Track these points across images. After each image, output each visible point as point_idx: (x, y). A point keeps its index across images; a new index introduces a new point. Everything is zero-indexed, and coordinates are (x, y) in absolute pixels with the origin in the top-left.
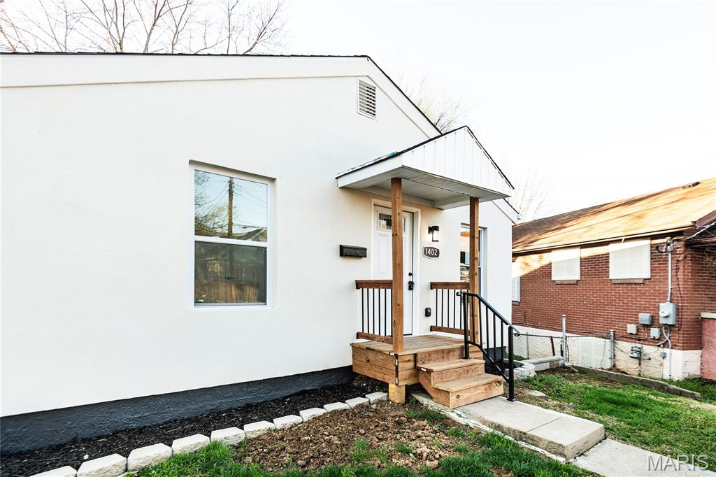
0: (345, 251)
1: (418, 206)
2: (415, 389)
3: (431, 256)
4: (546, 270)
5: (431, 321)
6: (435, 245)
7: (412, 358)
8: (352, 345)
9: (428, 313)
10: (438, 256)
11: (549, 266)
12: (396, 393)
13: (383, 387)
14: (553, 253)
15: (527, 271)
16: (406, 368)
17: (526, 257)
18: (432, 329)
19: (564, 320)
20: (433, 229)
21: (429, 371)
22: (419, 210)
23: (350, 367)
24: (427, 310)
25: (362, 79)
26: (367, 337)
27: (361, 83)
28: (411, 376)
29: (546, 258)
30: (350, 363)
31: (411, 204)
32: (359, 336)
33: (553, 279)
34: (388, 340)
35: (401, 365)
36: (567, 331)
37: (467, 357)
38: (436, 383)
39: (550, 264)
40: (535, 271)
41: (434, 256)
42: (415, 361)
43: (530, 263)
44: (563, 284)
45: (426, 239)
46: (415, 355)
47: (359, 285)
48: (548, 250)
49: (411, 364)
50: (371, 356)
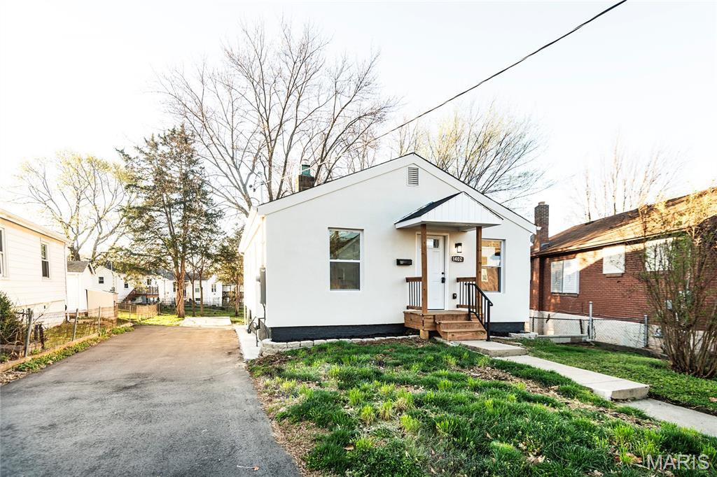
0: (402, 262)
1: (447, 232)
2: (434, 334)
3: (457, 261)
4: (599, 264)
5: (457, 302)
6: (460, 255)
7: (432, 317)
8: (404, 312)
9: (454, 297)
10: (463, 261)
11: (601, 261)
12: (424, 334)
13: (417, 332)
14: (605, 249)
15: (584, 266)
16: (428, 323)
17: (585, 253)
18: (458, 306)
19: (591, 306)
20: (457, 245)
21: (440, 323)
22: (448, 234)
23: (404, 324)
24: (454, 295)
25: (410, 166)
26: (412, 308)
27: (409, 168)
28: (431, 326)
29: (600, 254)
30: (404, 322)
31: (442, 232)
32: (408, 308)
33: (604, 273)
34: (420, 308)
35: (425, 320)
36: (593, 316)
37: (469, 320)
38: (442, 330)
39: (602, 260)
40: (591, 265)
41: (459, 262)
42: (434, 319)
43: (588, 259)
44: (611, 277)
45: (454, 251)
46: (434, 316)
47: (408, 280)
48: (600, 248)
49: (432, 321)
50: (412, 317)
